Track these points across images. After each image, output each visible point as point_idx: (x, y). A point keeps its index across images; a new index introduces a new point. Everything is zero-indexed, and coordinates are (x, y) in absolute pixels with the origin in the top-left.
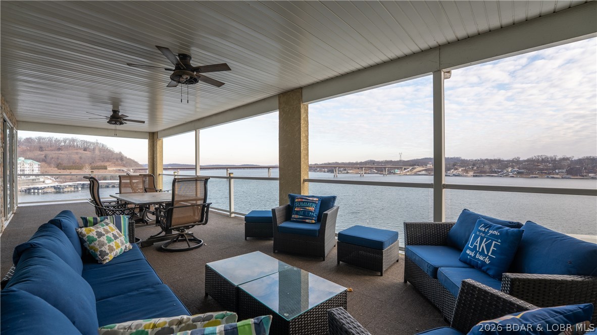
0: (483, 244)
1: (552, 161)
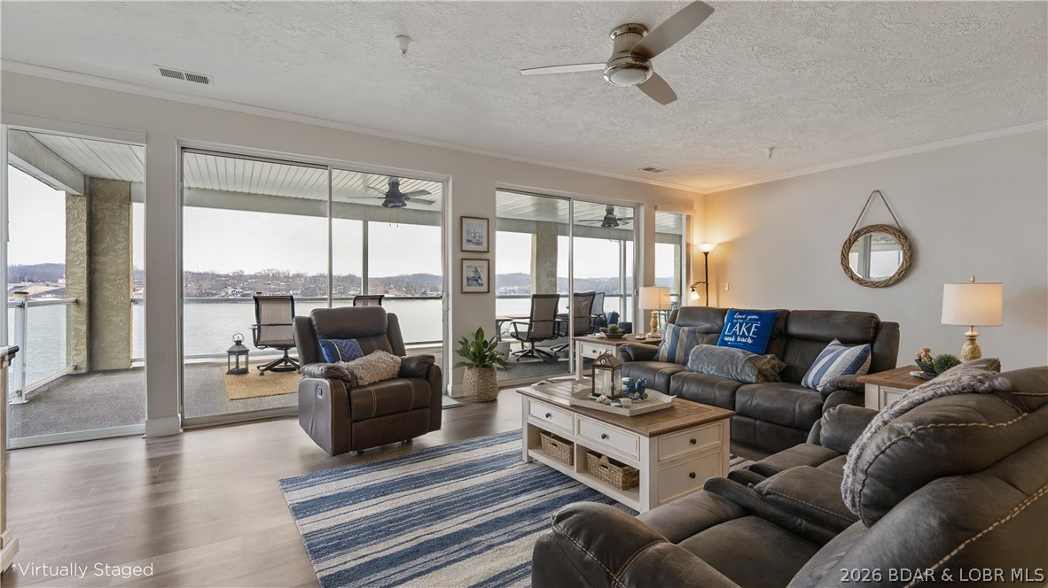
0: (743, 329)
1: (285, 277)
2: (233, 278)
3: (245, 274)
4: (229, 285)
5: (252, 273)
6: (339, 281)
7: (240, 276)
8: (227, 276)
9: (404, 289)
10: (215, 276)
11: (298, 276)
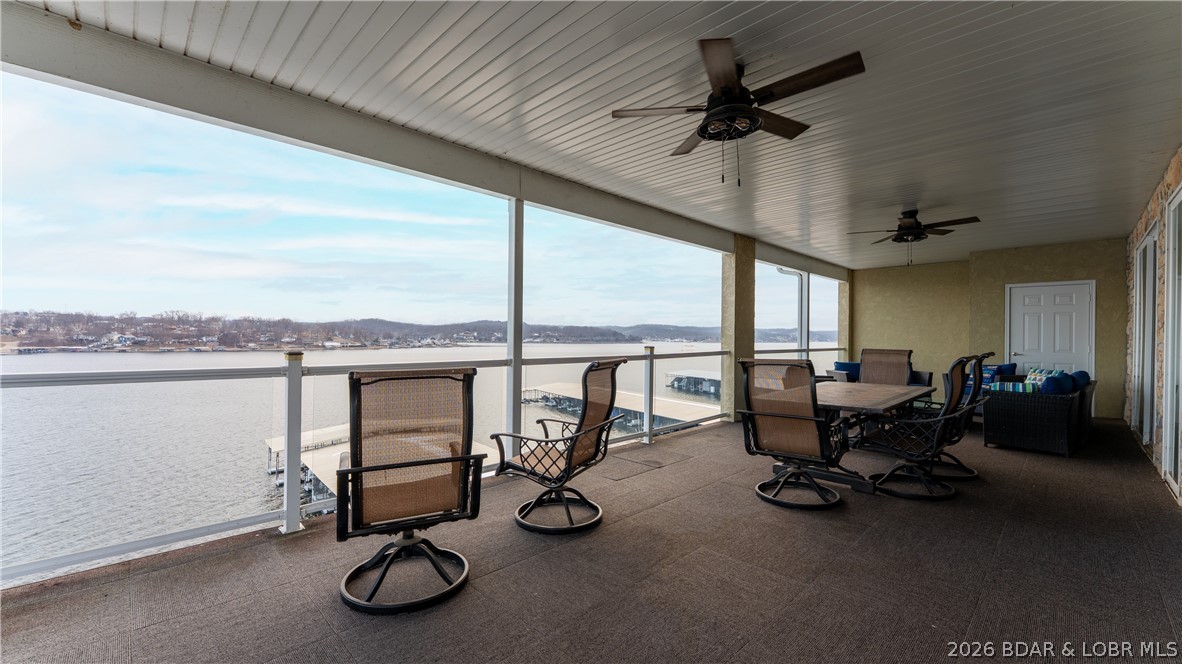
1: (195, 321)
2: (121, 321)
3: (138, 316)
4: (114, 330)
5: (149, 315)
6: (269, 326)
7: (132, 319)
8: (111, 319)
9: (352, 336)
10: (91, 319)
11: (214, 320)
